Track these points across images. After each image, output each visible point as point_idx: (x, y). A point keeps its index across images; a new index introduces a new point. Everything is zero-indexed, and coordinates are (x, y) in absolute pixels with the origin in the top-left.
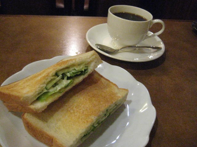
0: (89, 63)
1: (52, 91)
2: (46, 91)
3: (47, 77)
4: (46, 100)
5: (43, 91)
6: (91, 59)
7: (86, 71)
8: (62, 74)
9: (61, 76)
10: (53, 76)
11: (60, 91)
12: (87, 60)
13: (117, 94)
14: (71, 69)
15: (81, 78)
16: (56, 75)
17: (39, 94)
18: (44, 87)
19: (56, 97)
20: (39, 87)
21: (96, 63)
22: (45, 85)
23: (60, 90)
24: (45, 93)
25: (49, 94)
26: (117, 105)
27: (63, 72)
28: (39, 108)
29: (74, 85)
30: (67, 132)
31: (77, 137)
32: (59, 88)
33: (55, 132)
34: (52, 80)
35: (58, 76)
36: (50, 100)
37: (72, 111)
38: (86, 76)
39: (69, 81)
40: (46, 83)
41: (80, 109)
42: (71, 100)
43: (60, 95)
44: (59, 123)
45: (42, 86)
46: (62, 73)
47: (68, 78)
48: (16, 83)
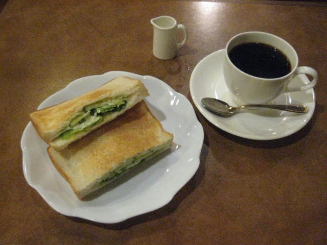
0: (129, 96)
1: (76, 128)
2: (69, 128)
3: (72, 113)
4: (67, 138)
5: (66, 128)
6: (133, 91)
7: (123, 107)
8: (91, 110)
9: (89, 112)
10: (80, 112)
11: (85, 130)
12: (126, 93)
13: (158, 137)
14: (103, 104)
15: (114, 115)
16: (84, 110)
17: (62, 131)
18: (67, 124)
19: (80, 136)
20: (62, 124)
21: (138, 96)
22: (69, 122)
23: (85, 128)
24: (68, 130)
25: (72, 132)
26: (154, 151)
27: (93, 108)
28: (59, 146)
29: (103, 123)
30: (84, 175)
31: (92, 182)
32: (85, 127)
33: (73, 172)
34: (77, 116)
35: (86, 112)
36: (72, 139)
37: (95, 153)
38: (122, 112)
39: (98, 118)
40: (70, 119)
41: (104, 153)
42: (99, 139)
43: (84, 134)
44: (79, 164)
45: (65, 123)
46: (91, 108)
47: (98, 115)
48: (50, 109)
